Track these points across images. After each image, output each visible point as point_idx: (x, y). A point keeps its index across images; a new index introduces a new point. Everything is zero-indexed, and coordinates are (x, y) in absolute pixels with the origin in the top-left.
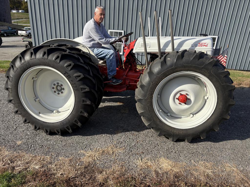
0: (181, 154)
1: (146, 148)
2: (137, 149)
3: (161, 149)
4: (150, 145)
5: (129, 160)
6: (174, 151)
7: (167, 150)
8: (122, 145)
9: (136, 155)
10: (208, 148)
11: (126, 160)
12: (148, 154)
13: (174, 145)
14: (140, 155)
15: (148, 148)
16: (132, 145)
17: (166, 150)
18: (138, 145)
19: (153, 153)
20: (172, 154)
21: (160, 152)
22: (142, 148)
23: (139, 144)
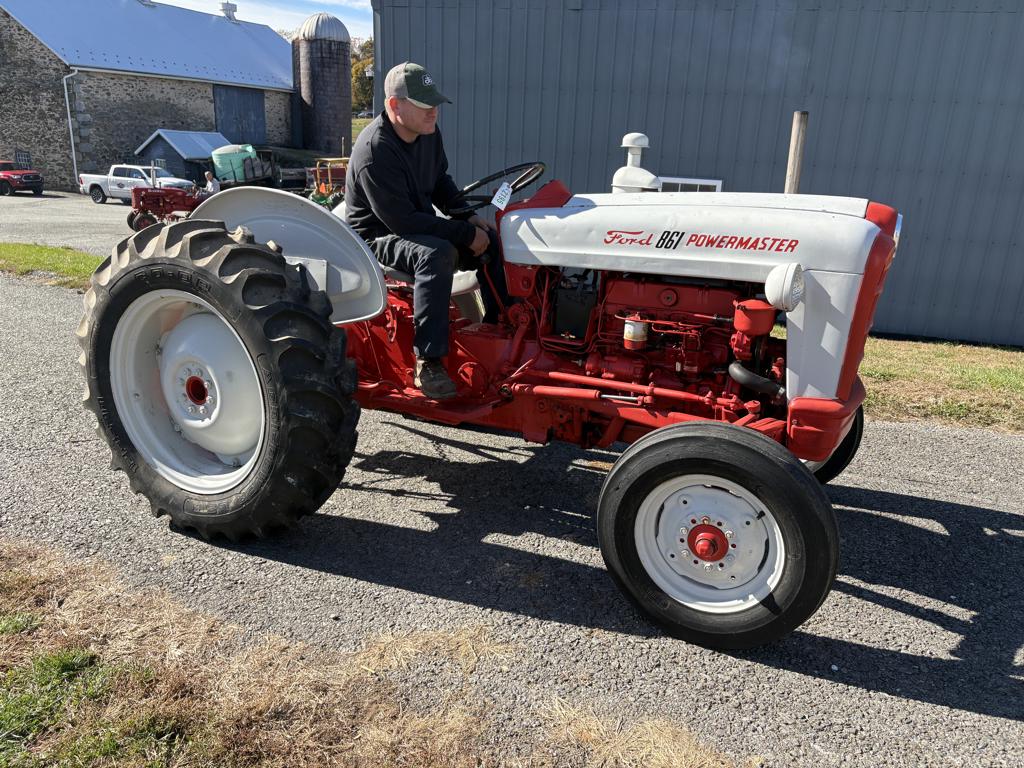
0: (763, 718)
1: (615, 663)
2: (573, 659)
3: (677, 681)
4: (638, 654)
5: (518, 697)
6: (734, 701)
7: (704, 687)
8: (521, 632)
9: (556, 683)
10: (913, 718)
11: (506, 694)
12: (613, 687)
13: (748, 671)
14: (575, 685)
15: (624, 665)
16: (562, 641)
17: (699, 686)
18: (588, 644)
19: (636, 690)
20: (720, 711)
21: (669, 692)
22: (598, 659)
23: (593, 641)
